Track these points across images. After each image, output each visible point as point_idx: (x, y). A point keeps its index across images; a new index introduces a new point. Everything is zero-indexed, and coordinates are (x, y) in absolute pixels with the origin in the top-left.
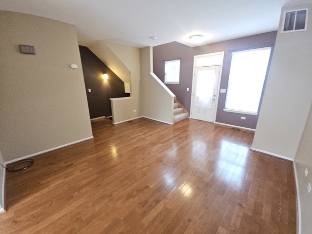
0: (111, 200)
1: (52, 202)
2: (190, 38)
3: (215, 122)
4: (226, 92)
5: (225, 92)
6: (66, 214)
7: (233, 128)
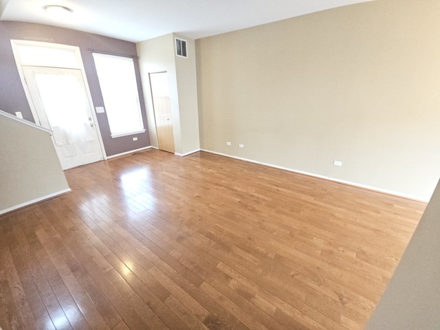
0: (263, 221)
1: (292, 276)
2: (46, 8)
3: (106, 158)
4: (105, 110)
5: (103, 112)
6: (294, 248)
7: (134, 154)
